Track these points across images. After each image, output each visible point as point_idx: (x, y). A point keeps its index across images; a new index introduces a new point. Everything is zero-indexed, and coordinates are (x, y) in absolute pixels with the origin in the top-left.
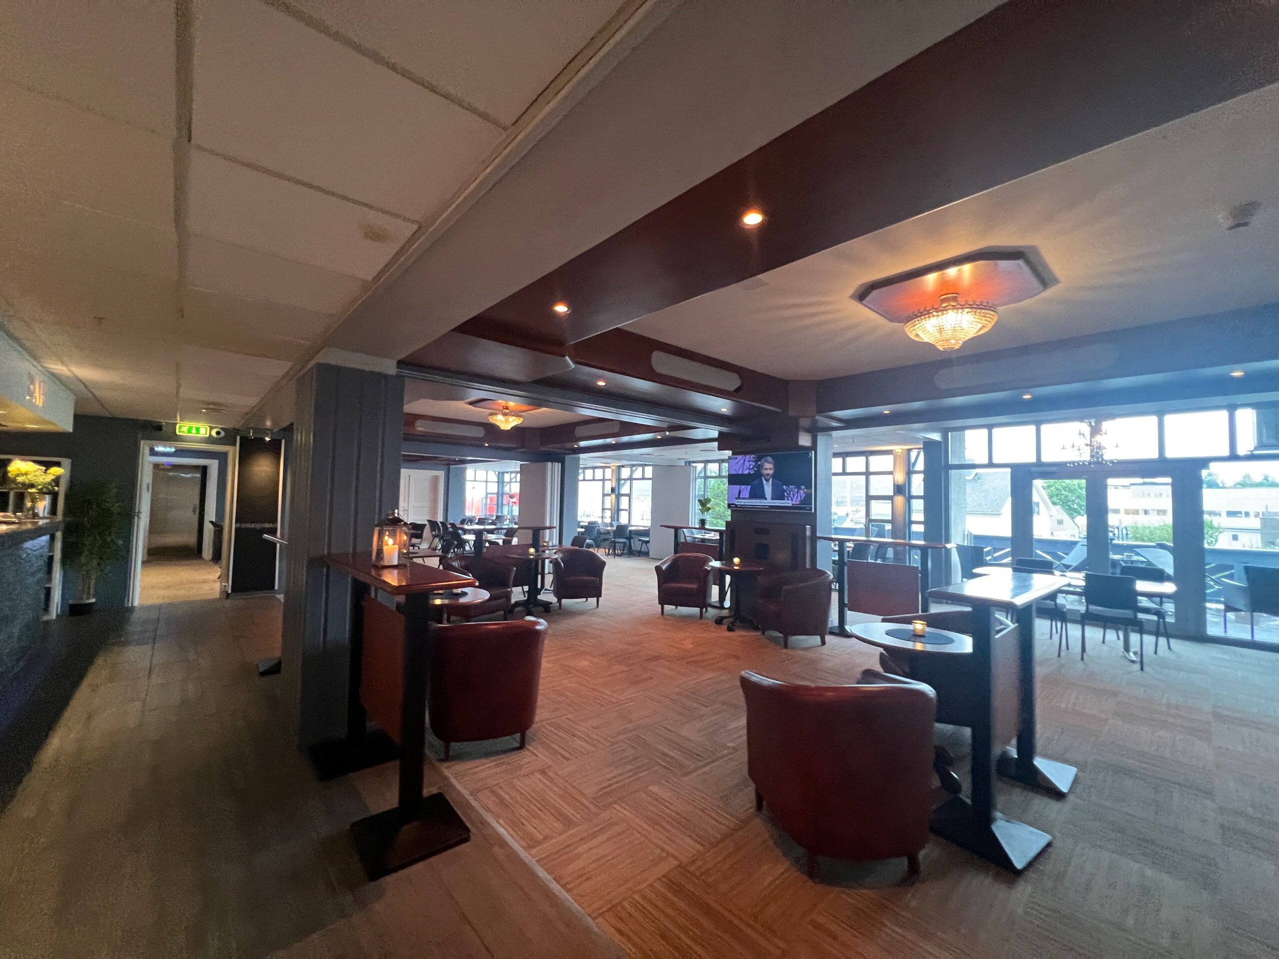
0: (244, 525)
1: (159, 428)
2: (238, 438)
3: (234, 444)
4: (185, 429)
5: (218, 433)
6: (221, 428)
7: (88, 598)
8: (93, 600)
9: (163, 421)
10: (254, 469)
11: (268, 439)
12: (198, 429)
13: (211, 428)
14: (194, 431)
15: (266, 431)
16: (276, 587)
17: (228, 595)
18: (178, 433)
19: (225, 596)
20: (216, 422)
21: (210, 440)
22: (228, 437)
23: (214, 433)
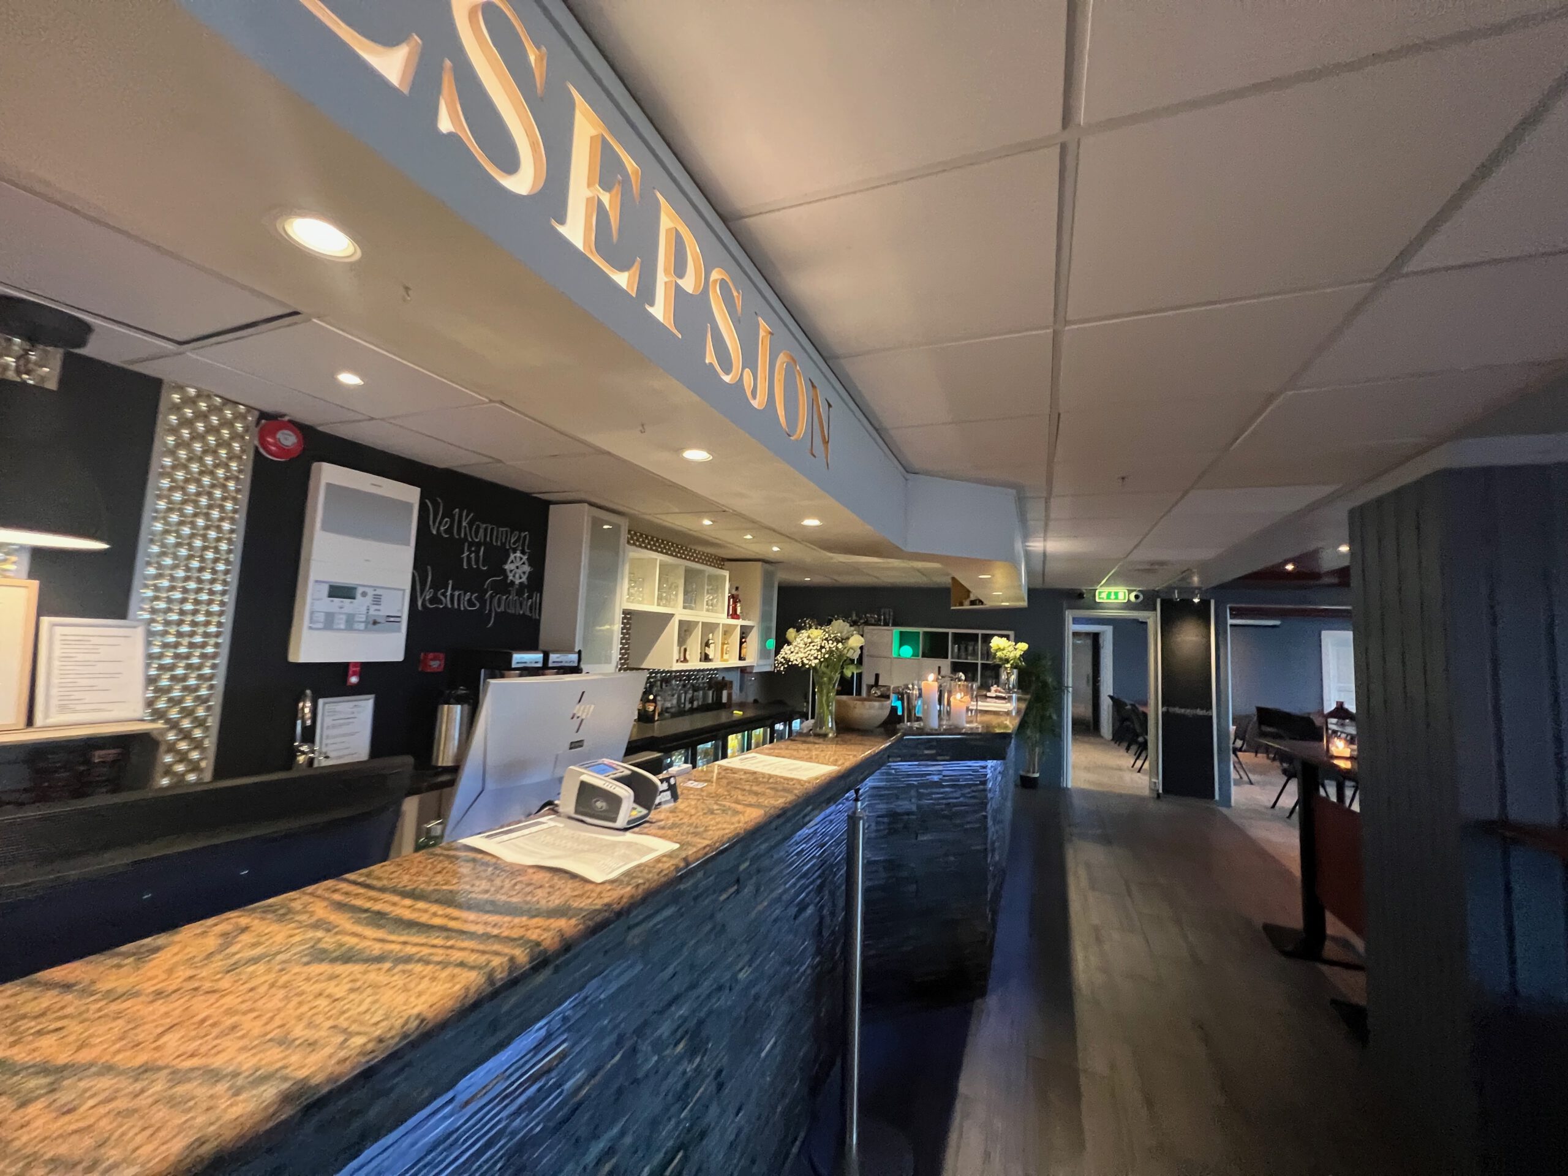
0: (1172, 710)
1: (1081, 595)
2: (1159, 601)
3: (1155, 609)
4: (1104, 595)
5: (1137, 597)
6: (1139, 591)
7: (1034, 772)
8: (1037, 775)
9: (1084, 589)
10: (1179, 639)
11: (1196, 600)
12: (1116, 594)
13: (1130, 592)
14: (1113, 597)
15: (1192, 591)
16: (1217, 797)
17: (1159, 796)
18: (1097, 600)
19: (1156, 796)
20: (1134, 584)
21: (1128, 606)
22: (1147, 601)
23: (1132, 598)
